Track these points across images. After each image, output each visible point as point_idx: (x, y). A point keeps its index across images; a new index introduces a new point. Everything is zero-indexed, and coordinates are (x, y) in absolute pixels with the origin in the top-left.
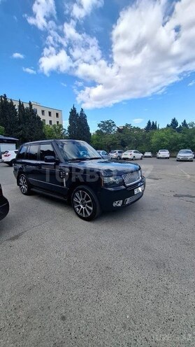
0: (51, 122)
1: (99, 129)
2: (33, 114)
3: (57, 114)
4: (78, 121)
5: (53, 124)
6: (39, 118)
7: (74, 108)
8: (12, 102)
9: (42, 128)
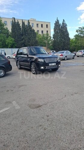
0: (42, 31)
1: (77, 33)
2: (30, 28)
3: (47, 25)
4: (61, 30)
5: (44, 33)
6: (34, 31)
7: (58, 20)
8: (18, 22)
9: (35, 37)
